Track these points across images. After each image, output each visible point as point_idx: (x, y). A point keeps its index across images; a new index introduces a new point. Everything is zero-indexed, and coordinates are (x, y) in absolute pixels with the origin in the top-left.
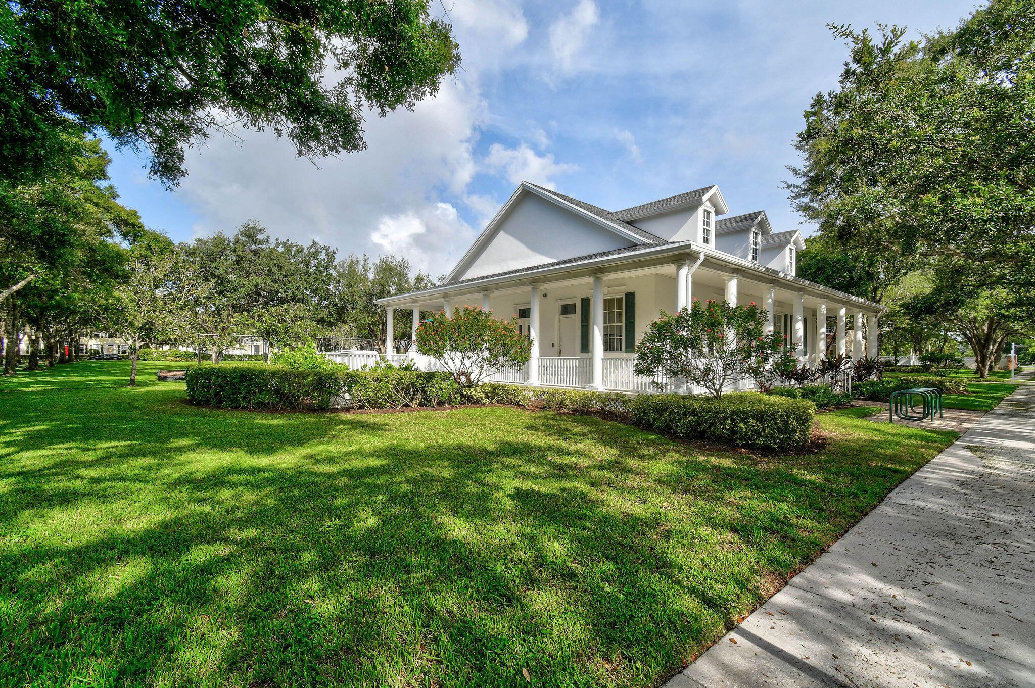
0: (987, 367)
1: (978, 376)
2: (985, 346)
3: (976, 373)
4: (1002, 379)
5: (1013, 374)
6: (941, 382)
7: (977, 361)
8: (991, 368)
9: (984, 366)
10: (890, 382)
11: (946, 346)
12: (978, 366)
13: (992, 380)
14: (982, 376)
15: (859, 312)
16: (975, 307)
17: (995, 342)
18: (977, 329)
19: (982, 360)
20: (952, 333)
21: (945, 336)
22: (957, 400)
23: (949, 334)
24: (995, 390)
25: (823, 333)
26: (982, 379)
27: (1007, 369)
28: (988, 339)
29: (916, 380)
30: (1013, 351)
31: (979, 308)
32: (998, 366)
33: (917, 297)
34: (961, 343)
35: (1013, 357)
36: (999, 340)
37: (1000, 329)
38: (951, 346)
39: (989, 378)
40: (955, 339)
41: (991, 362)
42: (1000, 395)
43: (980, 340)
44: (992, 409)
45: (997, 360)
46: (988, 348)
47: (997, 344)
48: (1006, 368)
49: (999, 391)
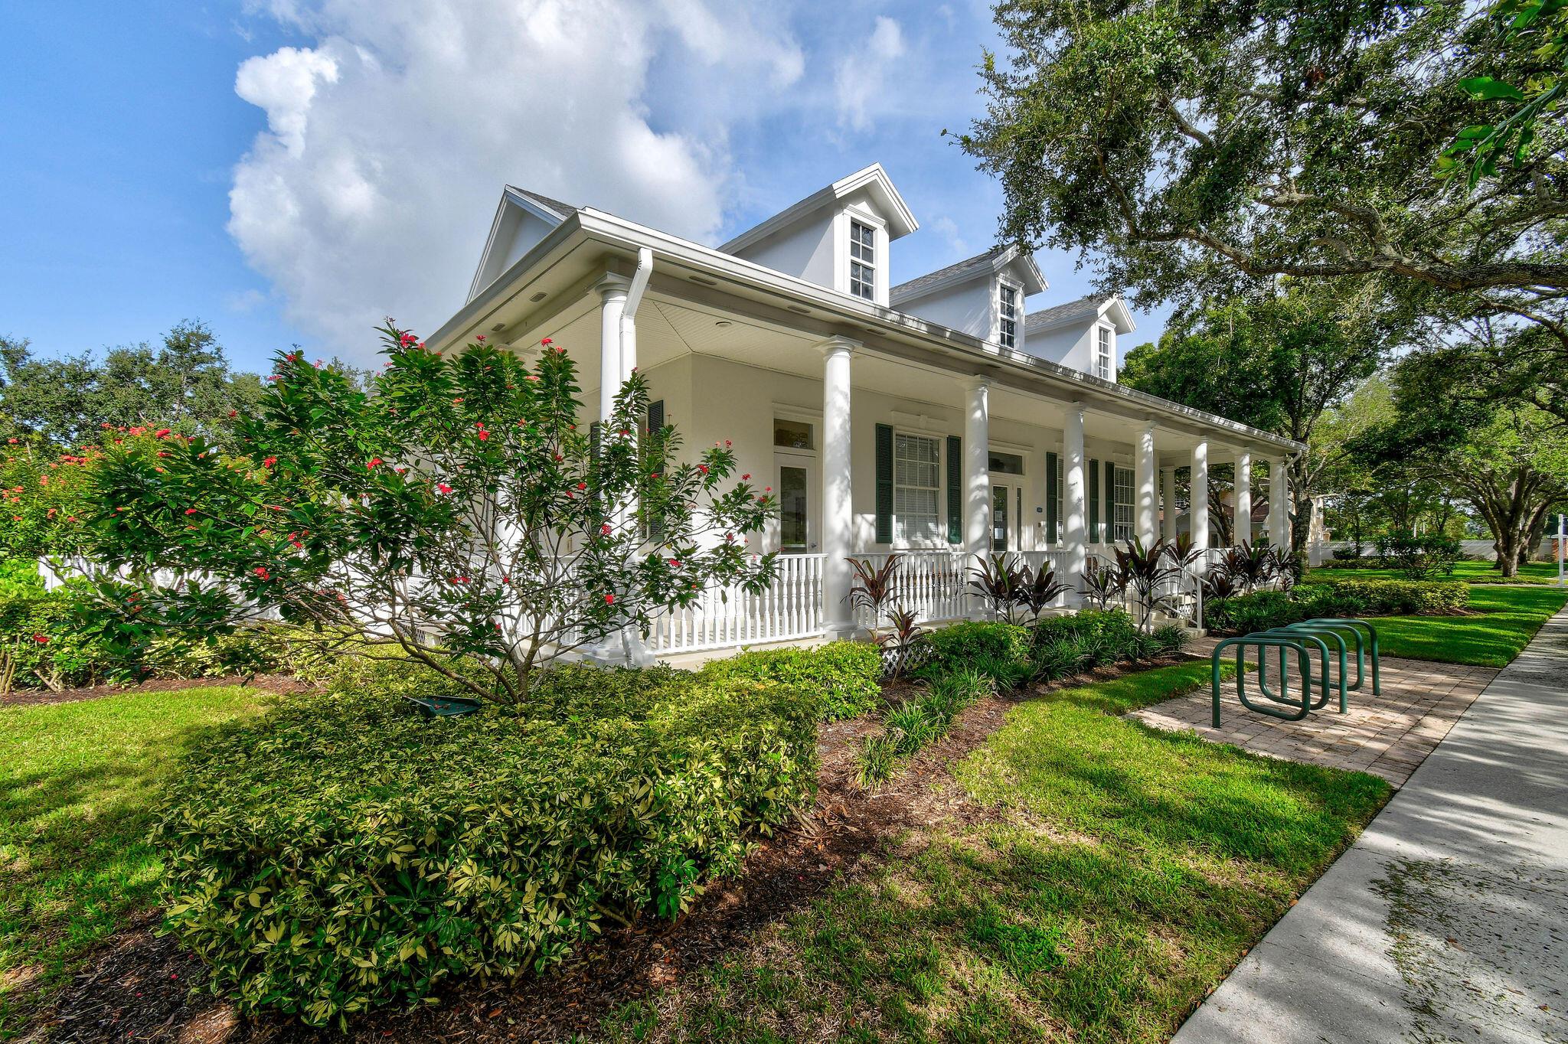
0: (1516, 558)
1: (1499, 573)
2: (1512, 522)
3: (1497, 567)
4: (1541, 579)
5: (1561, 570)
6: (1414, 592)
7: (1496, 547)
8: (1522, 559)
9: (1510, 555)
10: (1308, 593)
11: (1449, 523)
12: (1500, 556)
13: (1521, 581)
14: (1506, 573)
15: (1243, 454)
16: (1490, 452)
17: (1528, 513)
18: (1496, 491)
19: (1507, 546)
20: (1457, 502)
21: (1447, 505)
22: (1439, 634)
23: (1452, 502)
24: (1527, 604)
25: (1147, 494)
26: (1506, 579)
27: (1552, 560)
28: (1517, 508)
29: (1365, 588)
30: (1560, 529)
31: (1496, 452)
32: (1535, 556)
33: (1375, 429)
34: (1473, 517)
35: (1561, 540)
36: (1536, 509)
37: (1536, 491)
38: (1457, 523)
39: (1519, 577)
40: (1462, 512)
41: (1523, 549)
42: (1536, 615)
43: (1502, 511)
44: (1512, 657)
45: (1533, 544)
46: (1516, 524)
47: (1532, 518)
48: (1550, 558)
49: (1535, 604)
